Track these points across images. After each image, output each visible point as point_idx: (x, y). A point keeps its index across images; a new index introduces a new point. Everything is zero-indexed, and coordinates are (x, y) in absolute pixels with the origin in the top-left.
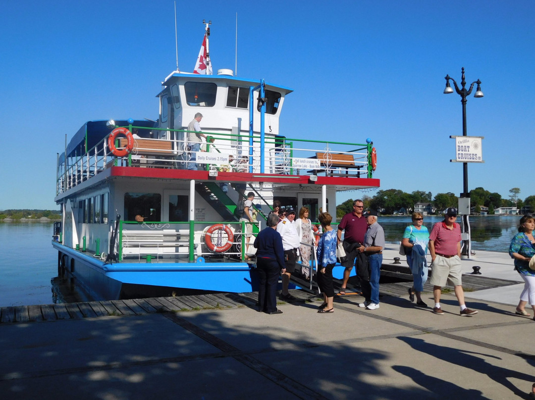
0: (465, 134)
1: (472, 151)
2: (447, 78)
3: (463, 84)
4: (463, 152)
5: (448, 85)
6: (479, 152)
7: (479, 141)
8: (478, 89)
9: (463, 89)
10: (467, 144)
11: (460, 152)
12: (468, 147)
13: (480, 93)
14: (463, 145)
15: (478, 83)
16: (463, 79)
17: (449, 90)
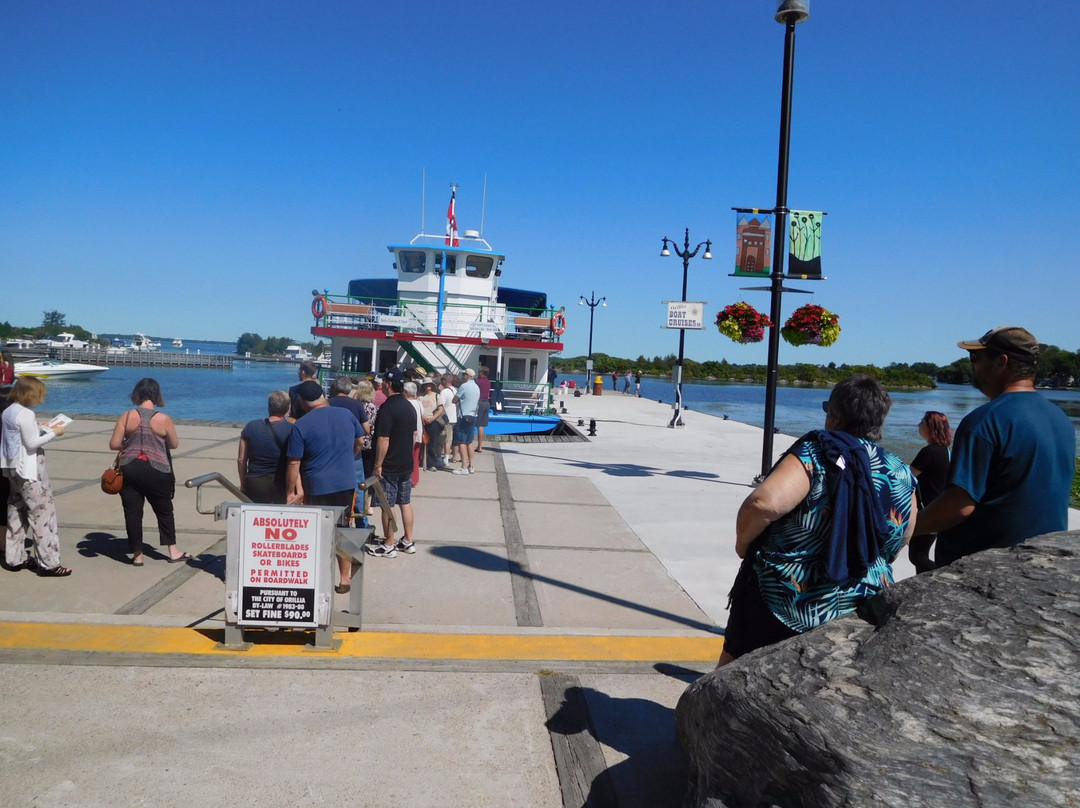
0: (684, 299)
1: (689, 316)
2: (665, 240)
3: (686, 245)
4: (677, 319)
5: (665, 248)
6: (698, 319)
7: (700, 307)
8: (708, 250)
9: (686, 251)
10: (682, 310)
11: (673, 318)
12: (684, 313)
13: (708, 255)
14: (677, 310)
15: (708, 243)
16: (687, 239)
17: (666, 252)
